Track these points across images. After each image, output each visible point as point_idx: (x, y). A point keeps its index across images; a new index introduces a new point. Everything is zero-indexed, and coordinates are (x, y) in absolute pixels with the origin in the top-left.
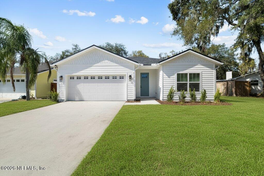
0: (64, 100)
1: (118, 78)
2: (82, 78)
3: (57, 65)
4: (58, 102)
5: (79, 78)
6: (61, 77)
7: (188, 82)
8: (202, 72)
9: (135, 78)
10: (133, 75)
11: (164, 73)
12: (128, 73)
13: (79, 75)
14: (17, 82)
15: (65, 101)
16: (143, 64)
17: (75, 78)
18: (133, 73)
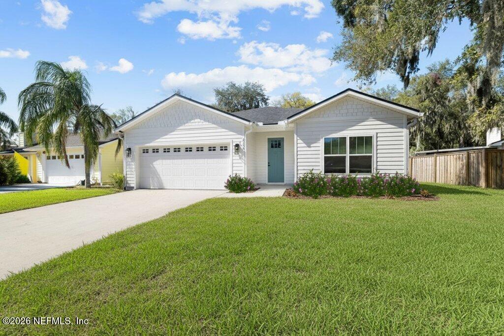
0: (133, 187)
1: (218, 149)
2: (161, 151)
3: (122, 131)
4: (125, 189)
5: (156, 151)
6: (129, 149)
7: (348, 155)
8: (377, 133)
9: (246, 149)
10: (242, 143)
11: (298, 138)
12: (234, 140)
13: (155, 146)
14: (76, 158)
15: (135, 188)
16: (263, 122)
17: (150, 151)
18: (242, 140)
